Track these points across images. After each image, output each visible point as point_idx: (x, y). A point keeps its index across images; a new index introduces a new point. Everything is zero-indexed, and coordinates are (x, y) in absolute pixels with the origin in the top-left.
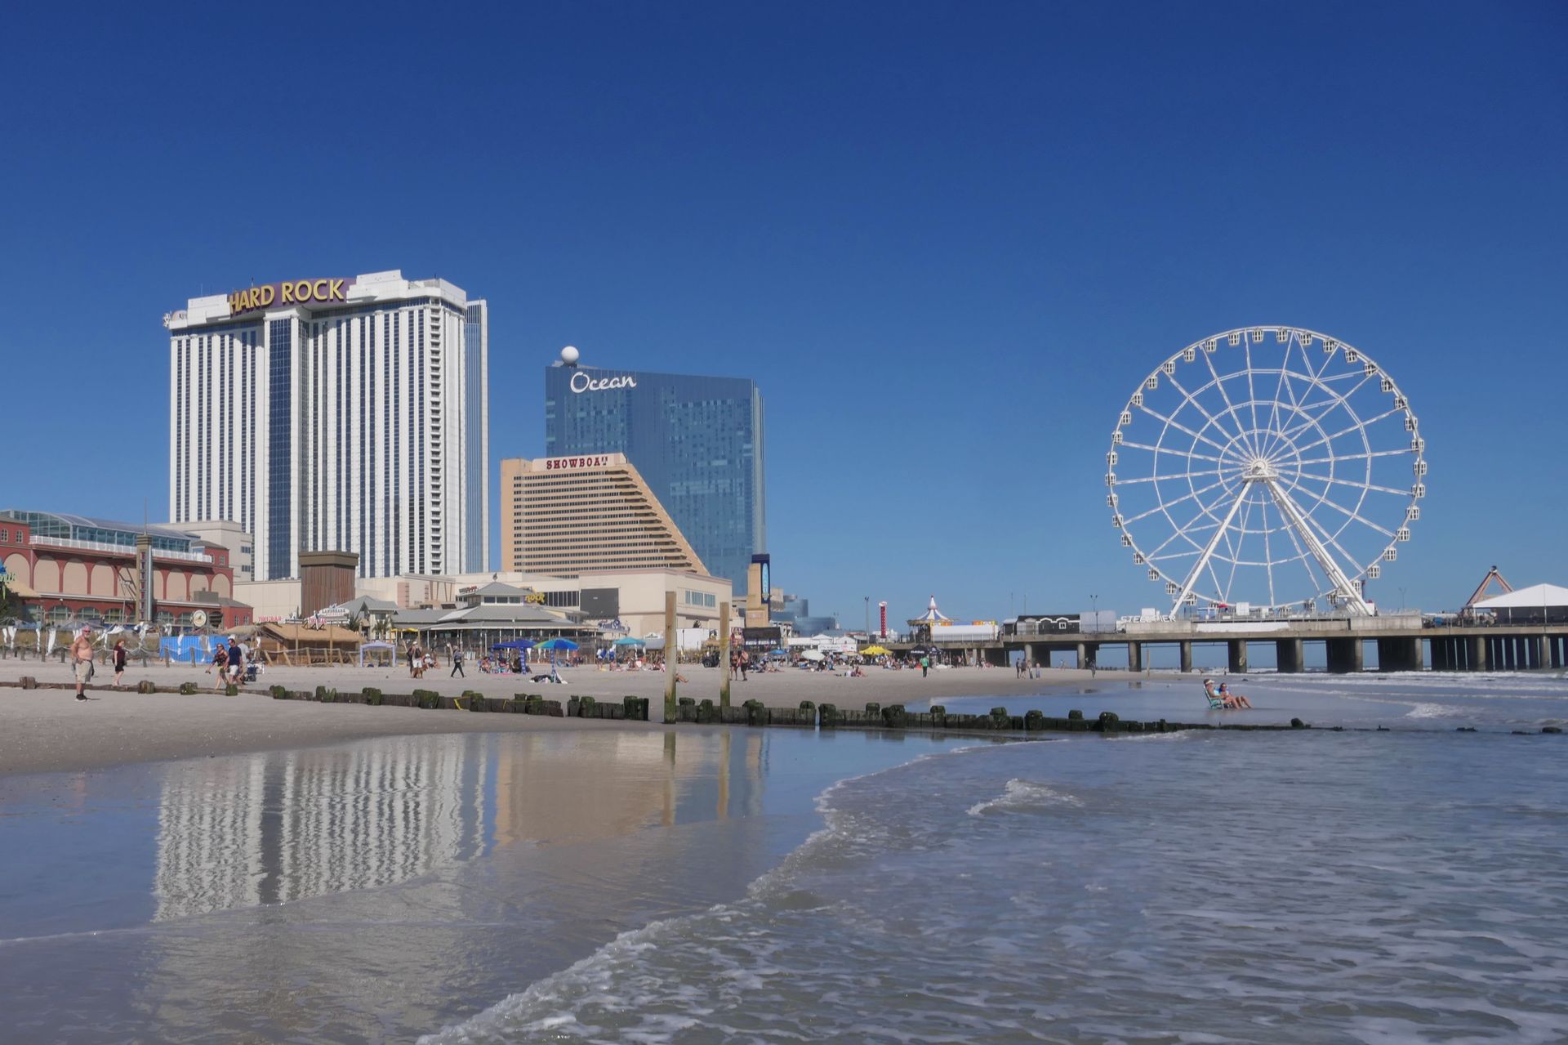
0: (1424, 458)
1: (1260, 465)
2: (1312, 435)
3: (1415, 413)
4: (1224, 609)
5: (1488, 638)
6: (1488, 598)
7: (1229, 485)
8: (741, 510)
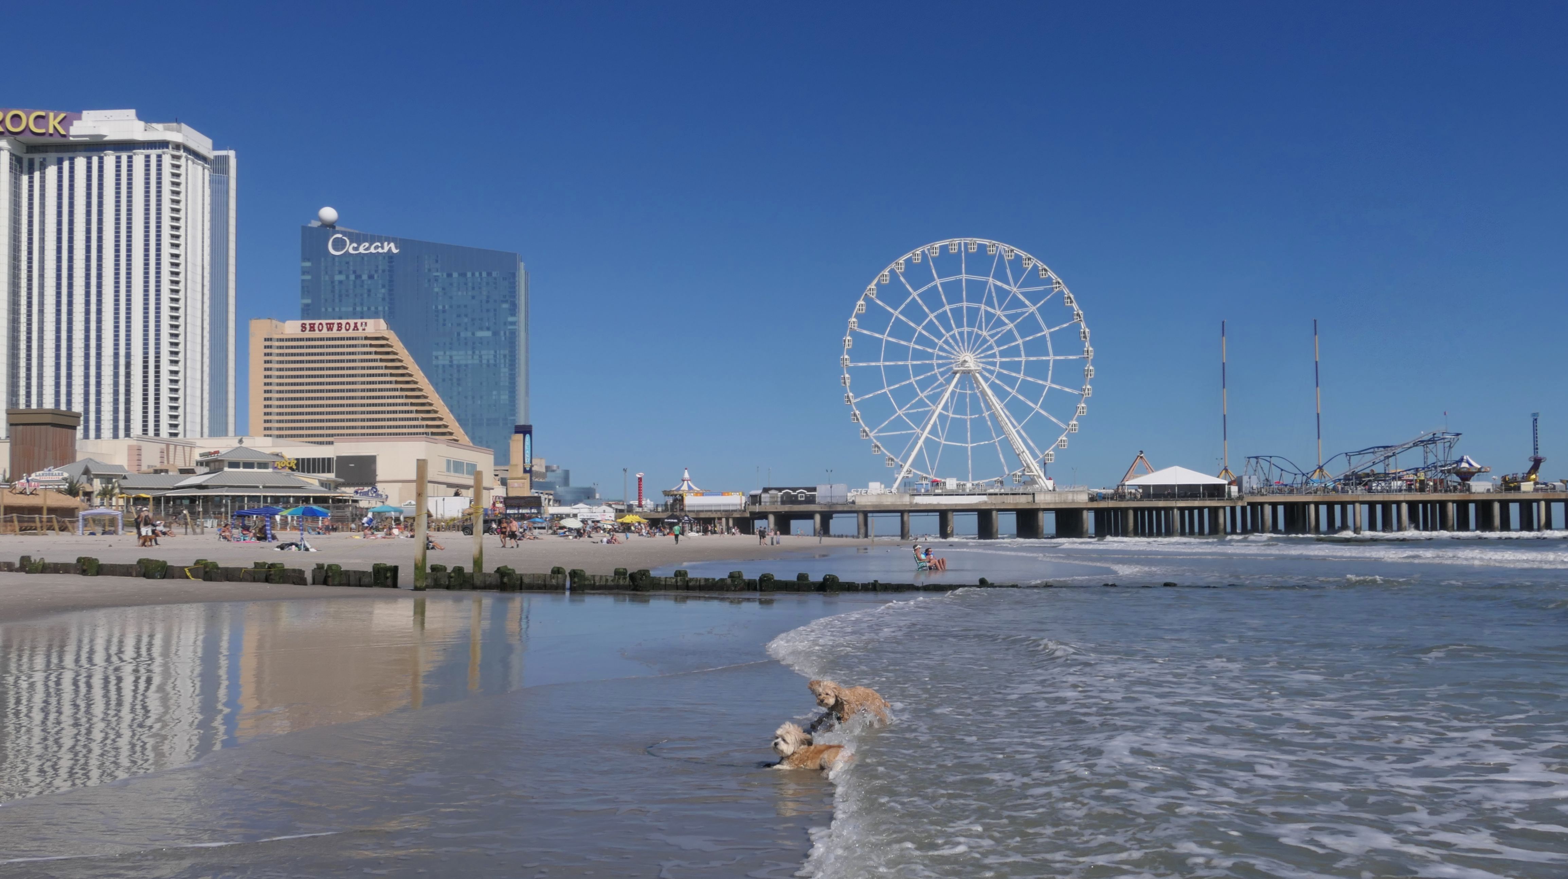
0: (1092, 365)
1: (967, 358)
2: (1008, 337)
3: (1088, 326)
4: (936, 484)
5: (1135, 510)
6: (1137, 477)
7: (942, 374)
8: (505, 381)
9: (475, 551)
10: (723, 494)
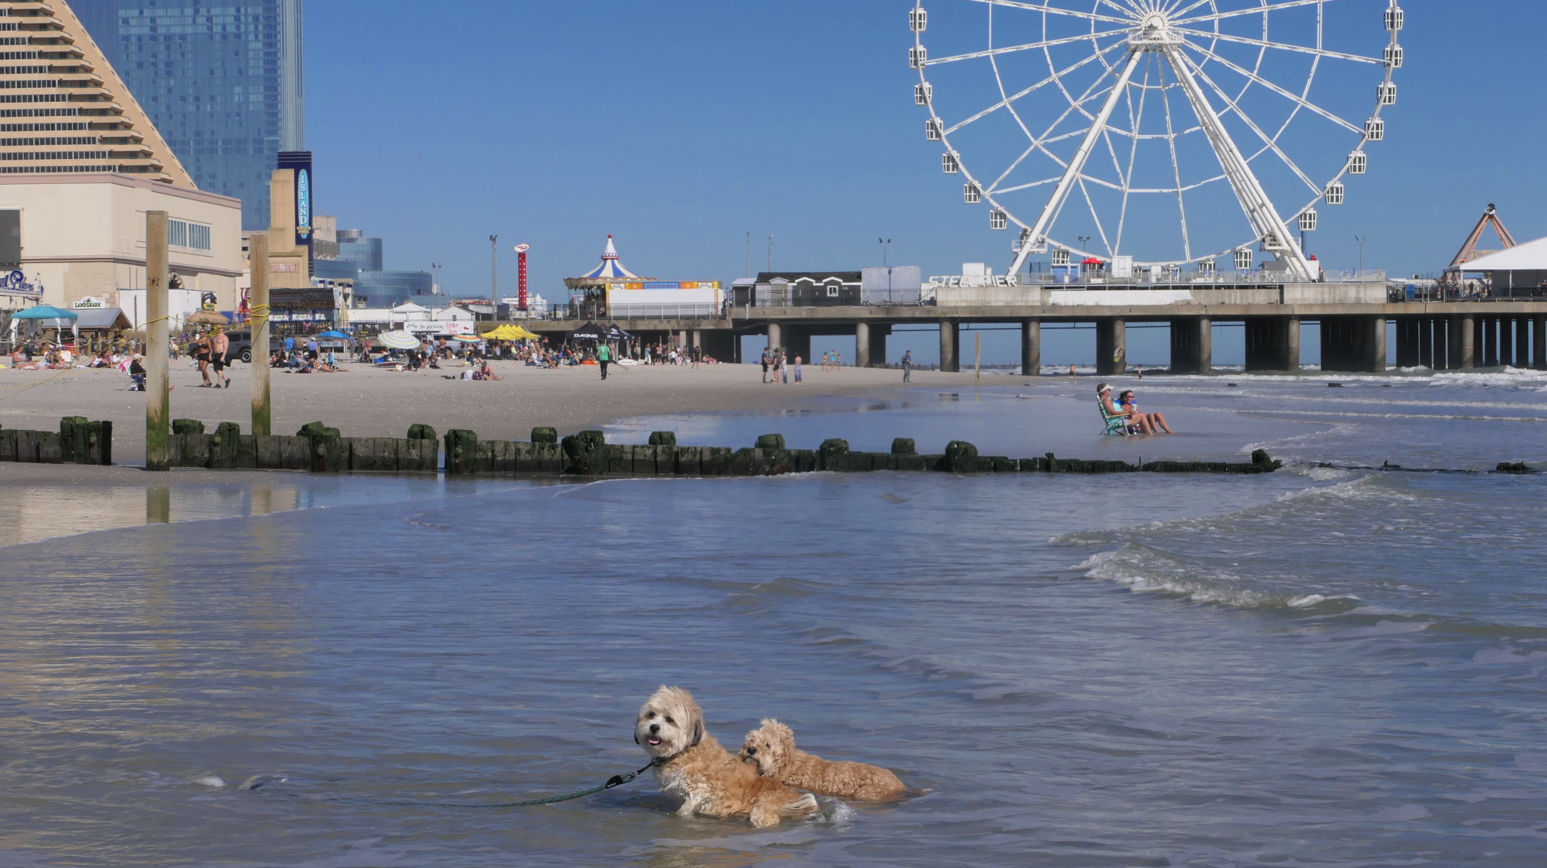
1: (1156, 22)
4: (1091, 266)
5: (1478, 318)
6: (1481, 255)
8: (256, 68)
9: (255, 393)
10: (680, 286)
